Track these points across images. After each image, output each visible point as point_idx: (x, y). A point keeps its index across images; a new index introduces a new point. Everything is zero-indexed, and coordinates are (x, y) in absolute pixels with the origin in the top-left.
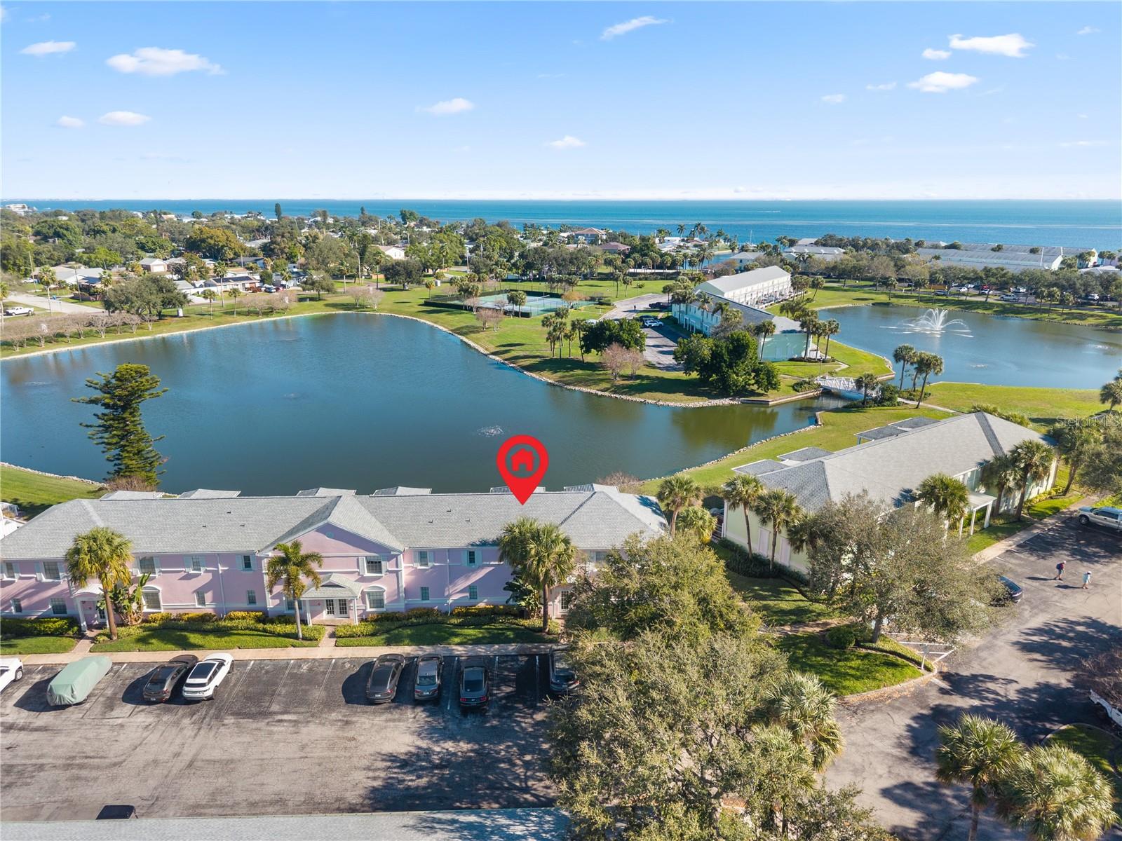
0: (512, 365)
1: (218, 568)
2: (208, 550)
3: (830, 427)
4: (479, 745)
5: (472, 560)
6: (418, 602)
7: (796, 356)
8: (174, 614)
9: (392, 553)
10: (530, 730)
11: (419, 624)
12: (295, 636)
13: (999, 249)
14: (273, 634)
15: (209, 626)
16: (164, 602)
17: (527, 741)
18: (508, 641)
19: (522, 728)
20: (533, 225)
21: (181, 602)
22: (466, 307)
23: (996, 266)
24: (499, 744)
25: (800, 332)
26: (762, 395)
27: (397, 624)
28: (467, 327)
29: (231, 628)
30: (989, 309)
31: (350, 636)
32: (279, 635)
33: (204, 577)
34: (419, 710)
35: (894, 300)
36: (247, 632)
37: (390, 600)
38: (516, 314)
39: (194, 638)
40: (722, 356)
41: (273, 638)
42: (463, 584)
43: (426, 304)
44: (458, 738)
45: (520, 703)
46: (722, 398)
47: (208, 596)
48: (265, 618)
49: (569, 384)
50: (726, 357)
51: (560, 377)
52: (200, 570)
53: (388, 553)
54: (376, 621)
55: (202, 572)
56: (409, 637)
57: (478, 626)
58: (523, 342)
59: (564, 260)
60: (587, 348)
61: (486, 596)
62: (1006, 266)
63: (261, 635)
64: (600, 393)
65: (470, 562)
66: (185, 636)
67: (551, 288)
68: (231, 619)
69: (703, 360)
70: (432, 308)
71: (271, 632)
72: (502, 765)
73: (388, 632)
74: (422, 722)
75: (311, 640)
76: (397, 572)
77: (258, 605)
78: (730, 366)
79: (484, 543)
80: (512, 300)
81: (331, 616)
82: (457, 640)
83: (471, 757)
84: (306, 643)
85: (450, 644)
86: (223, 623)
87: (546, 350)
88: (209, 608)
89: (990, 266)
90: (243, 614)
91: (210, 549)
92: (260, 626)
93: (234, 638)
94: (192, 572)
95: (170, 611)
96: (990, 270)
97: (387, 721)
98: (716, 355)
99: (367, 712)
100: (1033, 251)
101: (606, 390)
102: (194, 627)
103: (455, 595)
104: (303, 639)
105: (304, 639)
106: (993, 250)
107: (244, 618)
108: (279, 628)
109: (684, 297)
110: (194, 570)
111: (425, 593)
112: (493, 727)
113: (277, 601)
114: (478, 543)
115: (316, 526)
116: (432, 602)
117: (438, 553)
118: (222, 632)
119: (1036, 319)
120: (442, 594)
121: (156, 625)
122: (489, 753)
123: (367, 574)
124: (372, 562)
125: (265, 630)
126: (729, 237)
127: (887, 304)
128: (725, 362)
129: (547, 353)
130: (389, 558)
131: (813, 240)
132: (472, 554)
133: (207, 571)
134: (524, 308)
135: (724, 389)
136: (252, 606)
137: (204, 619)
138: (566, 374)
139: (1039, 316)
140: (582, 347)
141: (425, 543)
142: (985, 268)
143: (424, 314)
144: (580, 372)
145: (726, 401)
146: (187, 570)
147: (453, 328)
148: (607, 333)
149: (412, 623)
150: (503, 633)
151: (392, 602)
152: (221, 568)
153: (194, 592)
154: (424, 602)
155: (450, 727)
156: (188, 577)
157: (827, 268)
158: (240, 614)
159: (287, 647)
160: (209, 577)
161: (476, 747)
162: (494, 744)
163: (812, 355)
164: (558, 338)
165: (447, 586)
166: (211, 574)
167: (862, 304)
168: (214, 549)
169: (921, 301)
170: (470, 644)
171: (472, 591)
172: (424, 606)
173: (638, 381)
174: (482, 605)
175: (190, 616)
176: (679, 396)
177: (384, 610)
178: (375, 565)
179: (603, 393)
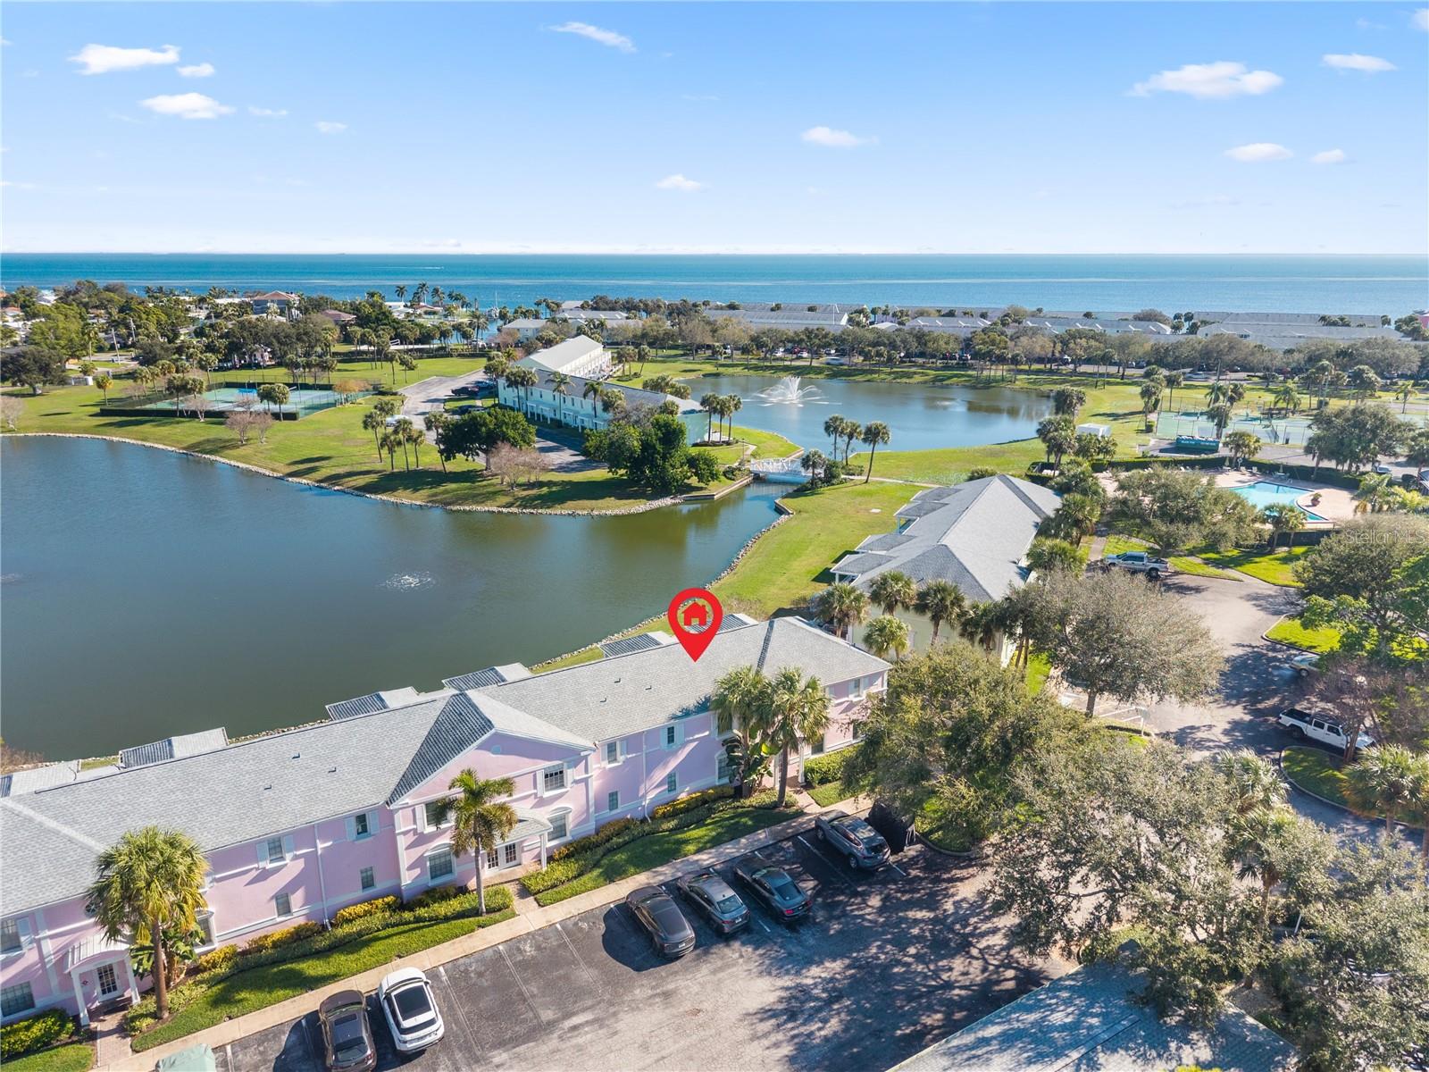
0: (336, 488)
1: (316, 847)
2: (300, 822)
3: (804, 515)
4: (848, 958)
5: (671, 739)
6: (608, 814)
7: (699, 441)
8: (243, 945)
9: (582, 754)
10: (882, 920)
11: (626, 843)
12: (475, 912)
13: (778, 307)
14: (436, 920)
15: (321, 942)
16: (218, 930)
17: (893, 933)
18: (750, 830)
19: (870, 921)
20: (160, 289)
21: (250, 921)
22: (181, 412)
23: (815, 327)
24: (867, 947)
25: (700, 411)
26: (701, 489)
27: (600, 851)
28: (208, 441)
29: (360, 934)
30: (820, 373)
31: (554, 886)
32: (447, 919)
33: (292, 865)
34: (736, 945)
35: (721, 370)
36: (391, 931)
37: (577, 821)
38: (276, 416)
39: (311, 968)
40: (654, 446)
41: (442, 926)
42: (660, 774)
43: (104, 413)
44: (817, 958)
45: (839, 895)
46: (662, 497)
47: (297, 899)
48: (402, 903)
49: (450, 504)
50: (659, 447)
51: (429, 496)
52: (282, 858)
53: (574, 756)
54: (568, 856)
55: (287, 861)
56: (629, 861)
57: (700, 823)
58: (326, 454)
59: (287, 336)
60: (448, 454)
61: (686, 782)
62: (826, 327)
63: (414, 929)
64: (505, 510)
65: (669, 742)
66: (292, 971)
67: (294, 375)
68: (349, 921)
69: (633, 452)
70: (118, 419)
71: (431, 919)
72: (896, 970)
73: (596, 865)
74: (755, 957)
75: (500, 910)
76: (585, 781)
77: (380, 886)
78: (664, 458)
79: (687, 713)
80: (267, 396)
81: (495, 870)
82: (691, 848)
83: (852, 976)
84: (497, 915)
85: (686, 855)
86: (340, 932)
87: (384, 462)
88: (298, 917)
89: (811, 327)
90: (366, 907)
91: (303, 820)
92: (407, 915)
93: (379, 946)
94: (270, 866)
95: (232, 942)
96: (811, 332)
97: (714, 972)
98: (646, 446)
99: (676, 972)
100: (811, 309)
101: (510, 505)
102: (299, 952)
103: (651, 793)
104: (488, 912)
105: (490, 911)
106: (772, 310)
107: (366, 913)
108: (442, 909)
109: (523, 378)
110: (272, 861)
111: (613, 799)
112: (840, 932)
113: (417, 871)
114: (680, 714)
115: (478, 742)
116: (624, 810)
117: (632, 742)
118: (352, 944)
119: (868, 381)
120: (637, 797)
121: (222, 970)
122: (868, 963)
123: (547, 794)
124: (551, 775)
125: (418, 920)
126: (467, 300)
127: (717, 375)
128: (658, 453)
129: (385, 466)
130: (575, 764)
131: (579, 303)
132: (671, 730)
133: (296, 858)
134: (286, 408)
135: (664, 487)
136: (370, 891)
137: (300, 935)
138: (434, 490)
139: (869, 377)
140: (441, 452)
141: (613, 731)
142: (807, 329)
143: (113, 429)
144: (454, 486)
145: (668, 501)
146: (261, 865)
147: (185, 445)
148: (484, 429)
149: (618, 844)
150: (738, 822)
151: (579, 825)
152: (321, 846)
153: (272, 898)
154: (614, 812)
155: (794, 950)
156: (264, 875)
157: (635, 336)
158: (360, 909)
159: (473, 931)
160: (301, 864)
161: (847, 961)
162: (863, 950)
163: (715, 437)
164: (399, 443)
165: (643, 782)
166: (302, 860)
167: (691, 376)
168: (308, 819)
169: (751, 369)
170: (711, 848)
171: (671, 782)
172: (616, 817)
173: (545, 490)
174: (683, 796)
175: (276, 937)
176: (611, 501)
177: (569, 838)
178: (555, 778)
179: (508, 510)
